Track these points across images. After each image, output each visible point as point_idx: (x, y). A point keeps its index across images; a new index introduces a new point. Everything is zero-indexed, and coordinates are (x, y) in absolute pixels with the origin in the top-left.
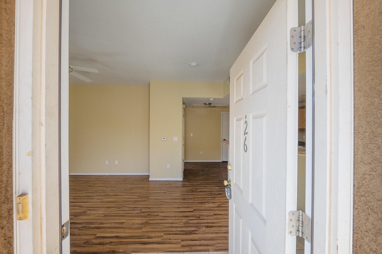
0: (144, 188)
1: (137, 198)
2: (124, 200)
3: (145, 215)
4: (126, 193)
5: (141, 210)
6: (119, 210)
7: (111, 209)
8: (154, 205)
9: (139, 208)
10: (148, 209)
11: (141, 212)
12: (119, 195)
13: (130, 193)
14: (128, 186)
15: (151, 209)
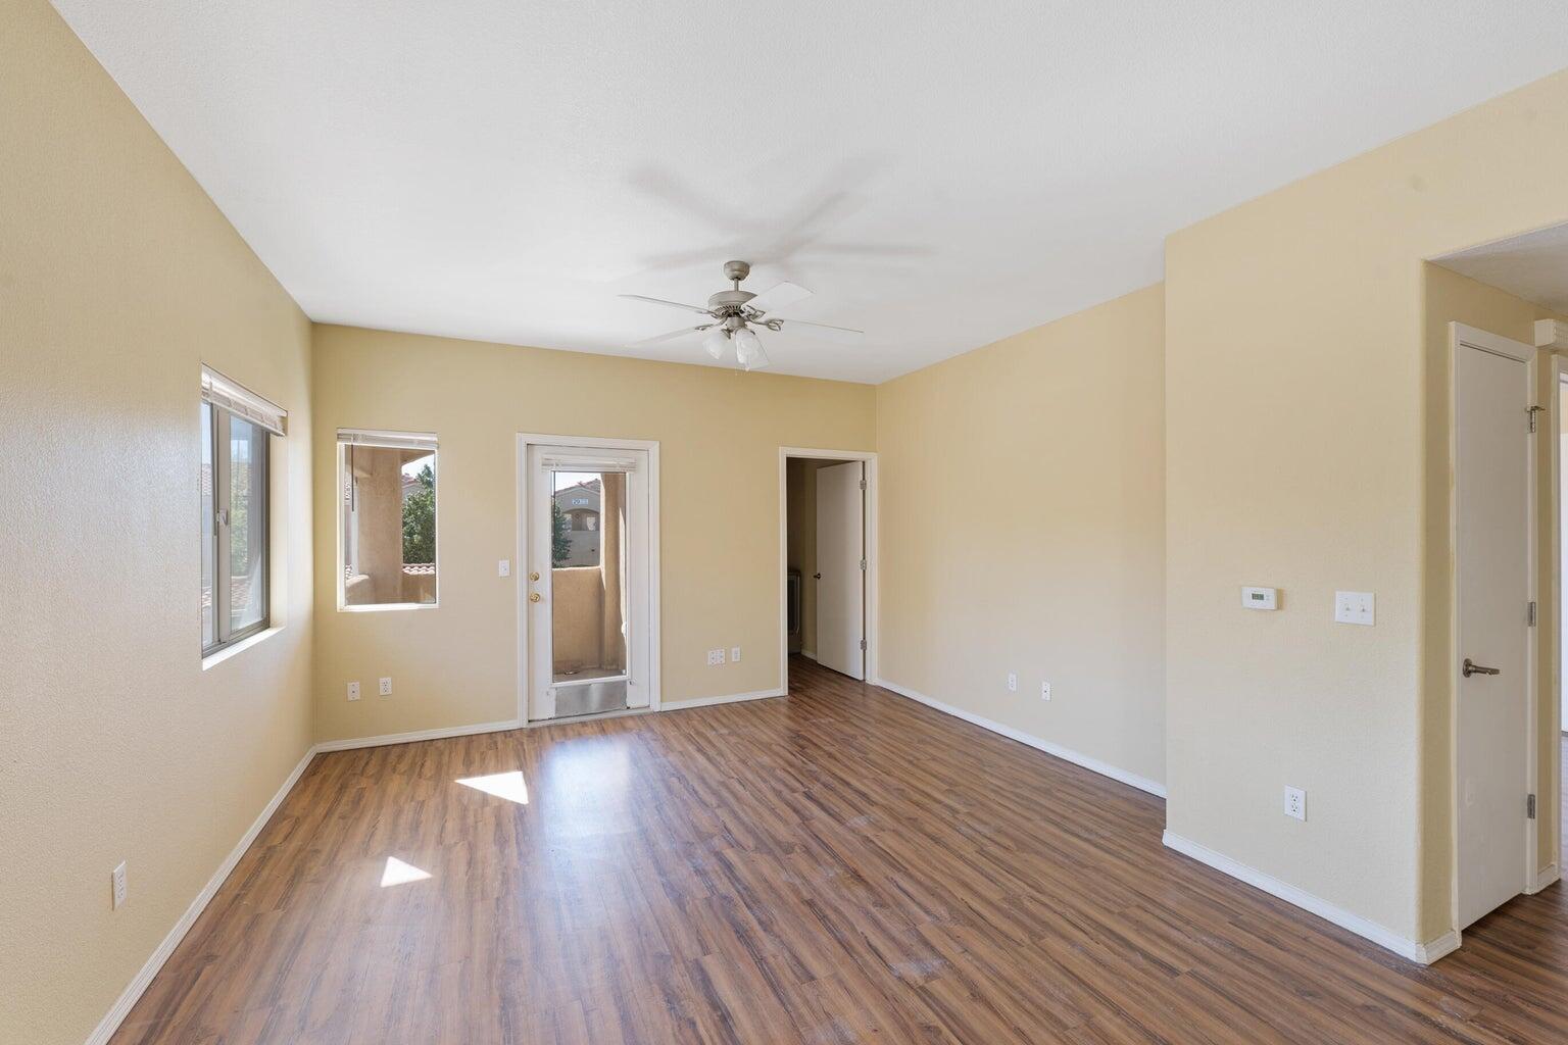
0: (1085, 871)
1: (990, 903)
2: (932, 879)
3: (912, 1017)
4: (982, 852)
5: (930, 977)
6: (867, 913)
7: (854, 888)
8: (1018, 997)
9: (940, 956)
10: (966, 994)
11: (921, 982)
12: (946, 847)
13: (996, 860)
14: (1028, 825)
15: (982, 1010)
